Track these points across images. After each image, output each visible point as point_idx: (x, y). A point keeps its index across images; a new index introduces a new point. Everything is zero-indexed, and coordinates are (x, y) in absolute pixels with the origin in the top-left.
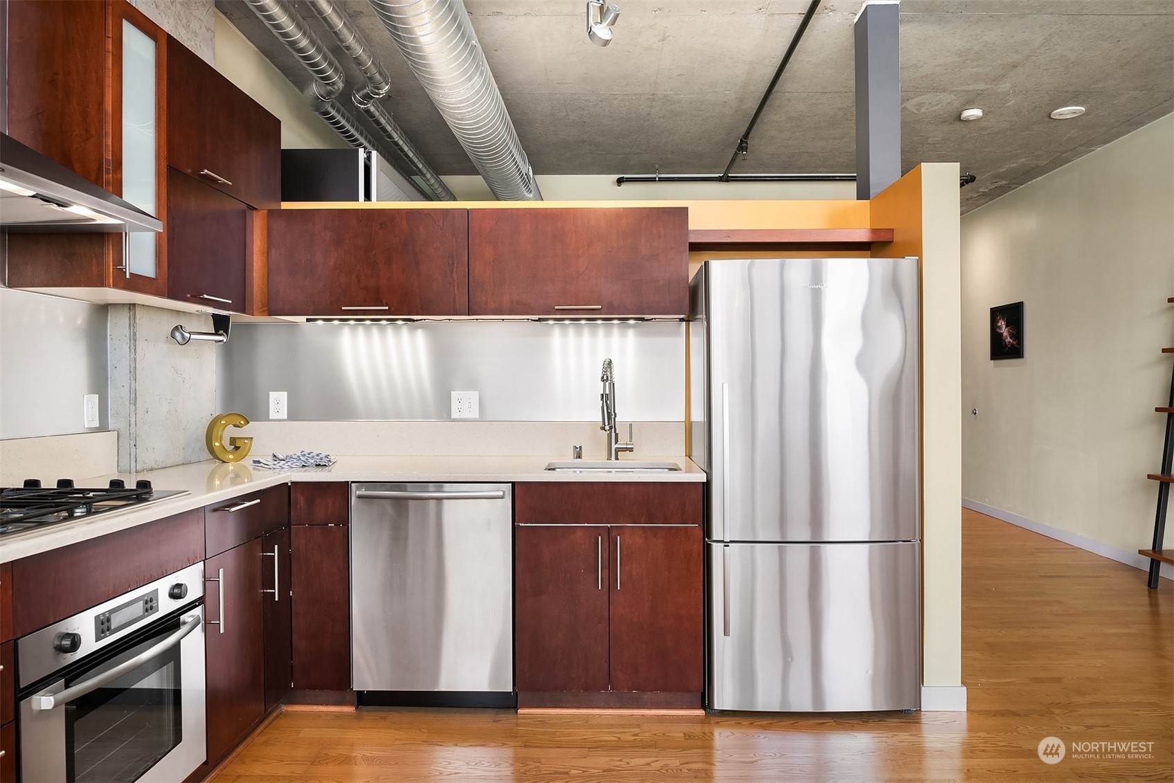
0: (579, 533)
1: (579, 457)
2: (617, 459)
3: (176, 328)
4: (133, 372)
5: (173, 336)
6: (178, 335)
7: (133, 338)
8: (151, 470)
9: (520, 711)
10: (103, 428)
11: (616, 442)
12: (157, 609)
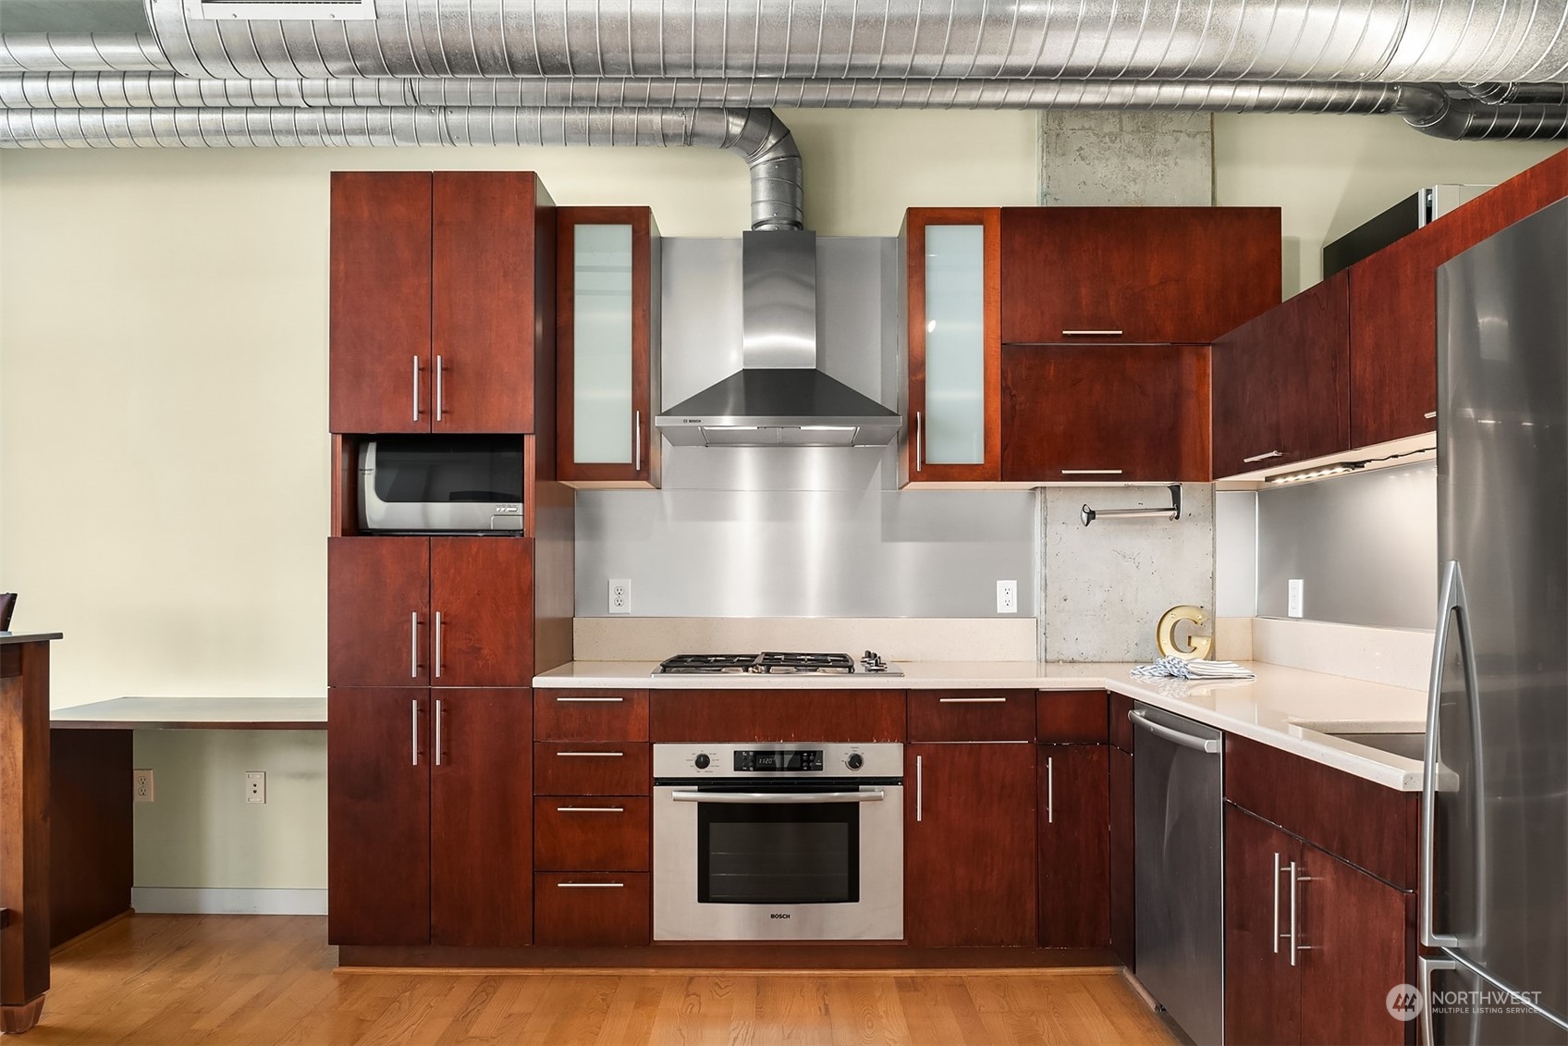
0: (1275, 840)
3: (1084, 506)
4: (1044, 557)
5: (1081, 517)
7: (1044, 523)
10: (1024, 612)
12: (820, 768)
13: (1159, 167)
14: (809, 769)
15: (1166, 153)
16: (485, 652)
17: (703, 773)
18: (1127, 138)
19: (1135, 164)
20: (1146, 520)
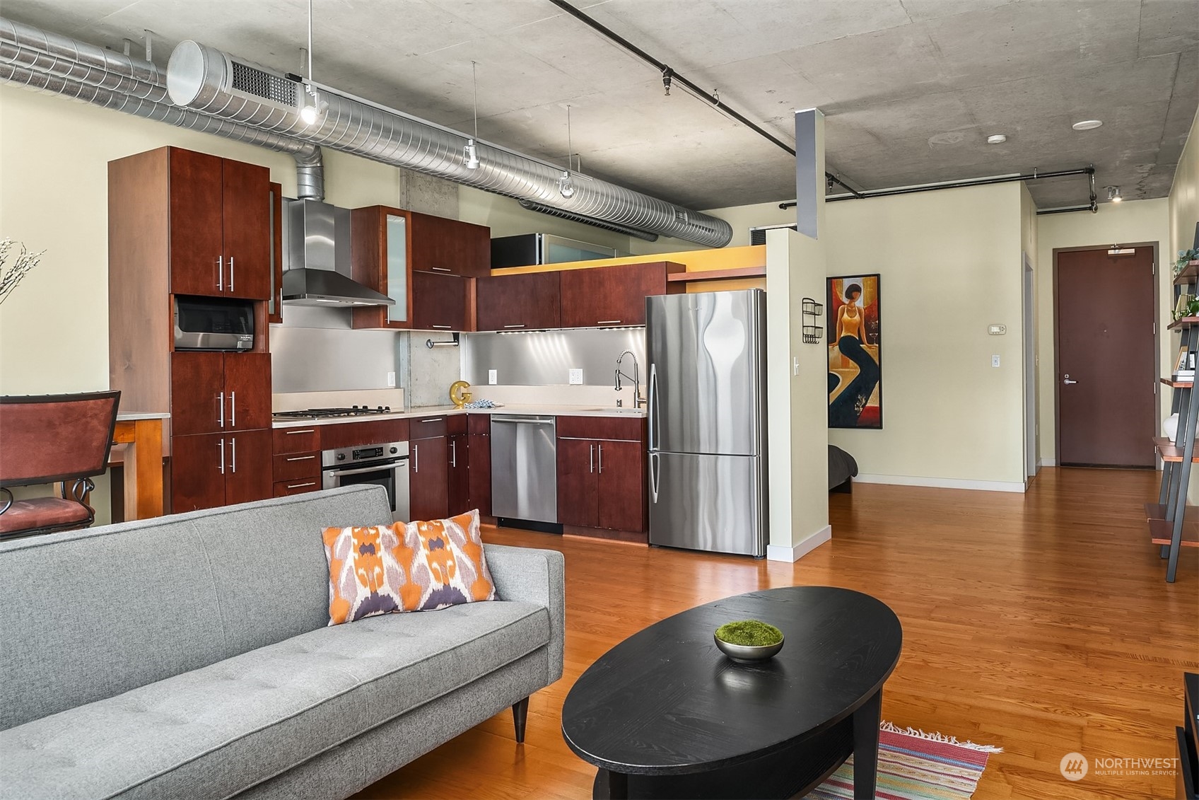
0: (584, 443)
1: (620, 406)
2: (639, 407)
3: (429, 340)
4: (409, 361)
5: (427, 345)
6: (429, 344)
7: (410, 346)
8: (419, 407)
9: (563, 535)
10: (398, 386)
11: (639, 396)
12: (382, 455)
13: (444, 199)
14: (379, 456)
15: (445, 193)
16: (251, 412)
17: (341, 463)
18: (434, 184)
19: (436, 196)
20: (441, 346)
